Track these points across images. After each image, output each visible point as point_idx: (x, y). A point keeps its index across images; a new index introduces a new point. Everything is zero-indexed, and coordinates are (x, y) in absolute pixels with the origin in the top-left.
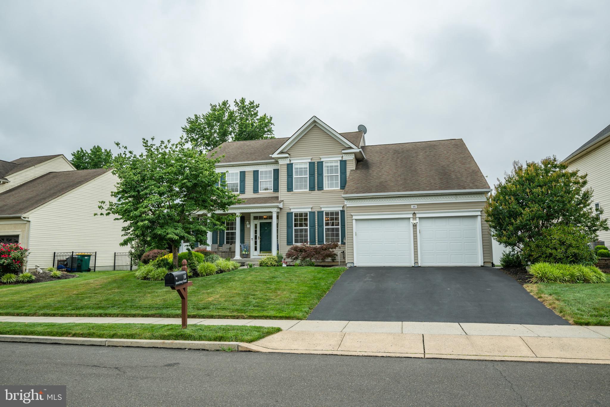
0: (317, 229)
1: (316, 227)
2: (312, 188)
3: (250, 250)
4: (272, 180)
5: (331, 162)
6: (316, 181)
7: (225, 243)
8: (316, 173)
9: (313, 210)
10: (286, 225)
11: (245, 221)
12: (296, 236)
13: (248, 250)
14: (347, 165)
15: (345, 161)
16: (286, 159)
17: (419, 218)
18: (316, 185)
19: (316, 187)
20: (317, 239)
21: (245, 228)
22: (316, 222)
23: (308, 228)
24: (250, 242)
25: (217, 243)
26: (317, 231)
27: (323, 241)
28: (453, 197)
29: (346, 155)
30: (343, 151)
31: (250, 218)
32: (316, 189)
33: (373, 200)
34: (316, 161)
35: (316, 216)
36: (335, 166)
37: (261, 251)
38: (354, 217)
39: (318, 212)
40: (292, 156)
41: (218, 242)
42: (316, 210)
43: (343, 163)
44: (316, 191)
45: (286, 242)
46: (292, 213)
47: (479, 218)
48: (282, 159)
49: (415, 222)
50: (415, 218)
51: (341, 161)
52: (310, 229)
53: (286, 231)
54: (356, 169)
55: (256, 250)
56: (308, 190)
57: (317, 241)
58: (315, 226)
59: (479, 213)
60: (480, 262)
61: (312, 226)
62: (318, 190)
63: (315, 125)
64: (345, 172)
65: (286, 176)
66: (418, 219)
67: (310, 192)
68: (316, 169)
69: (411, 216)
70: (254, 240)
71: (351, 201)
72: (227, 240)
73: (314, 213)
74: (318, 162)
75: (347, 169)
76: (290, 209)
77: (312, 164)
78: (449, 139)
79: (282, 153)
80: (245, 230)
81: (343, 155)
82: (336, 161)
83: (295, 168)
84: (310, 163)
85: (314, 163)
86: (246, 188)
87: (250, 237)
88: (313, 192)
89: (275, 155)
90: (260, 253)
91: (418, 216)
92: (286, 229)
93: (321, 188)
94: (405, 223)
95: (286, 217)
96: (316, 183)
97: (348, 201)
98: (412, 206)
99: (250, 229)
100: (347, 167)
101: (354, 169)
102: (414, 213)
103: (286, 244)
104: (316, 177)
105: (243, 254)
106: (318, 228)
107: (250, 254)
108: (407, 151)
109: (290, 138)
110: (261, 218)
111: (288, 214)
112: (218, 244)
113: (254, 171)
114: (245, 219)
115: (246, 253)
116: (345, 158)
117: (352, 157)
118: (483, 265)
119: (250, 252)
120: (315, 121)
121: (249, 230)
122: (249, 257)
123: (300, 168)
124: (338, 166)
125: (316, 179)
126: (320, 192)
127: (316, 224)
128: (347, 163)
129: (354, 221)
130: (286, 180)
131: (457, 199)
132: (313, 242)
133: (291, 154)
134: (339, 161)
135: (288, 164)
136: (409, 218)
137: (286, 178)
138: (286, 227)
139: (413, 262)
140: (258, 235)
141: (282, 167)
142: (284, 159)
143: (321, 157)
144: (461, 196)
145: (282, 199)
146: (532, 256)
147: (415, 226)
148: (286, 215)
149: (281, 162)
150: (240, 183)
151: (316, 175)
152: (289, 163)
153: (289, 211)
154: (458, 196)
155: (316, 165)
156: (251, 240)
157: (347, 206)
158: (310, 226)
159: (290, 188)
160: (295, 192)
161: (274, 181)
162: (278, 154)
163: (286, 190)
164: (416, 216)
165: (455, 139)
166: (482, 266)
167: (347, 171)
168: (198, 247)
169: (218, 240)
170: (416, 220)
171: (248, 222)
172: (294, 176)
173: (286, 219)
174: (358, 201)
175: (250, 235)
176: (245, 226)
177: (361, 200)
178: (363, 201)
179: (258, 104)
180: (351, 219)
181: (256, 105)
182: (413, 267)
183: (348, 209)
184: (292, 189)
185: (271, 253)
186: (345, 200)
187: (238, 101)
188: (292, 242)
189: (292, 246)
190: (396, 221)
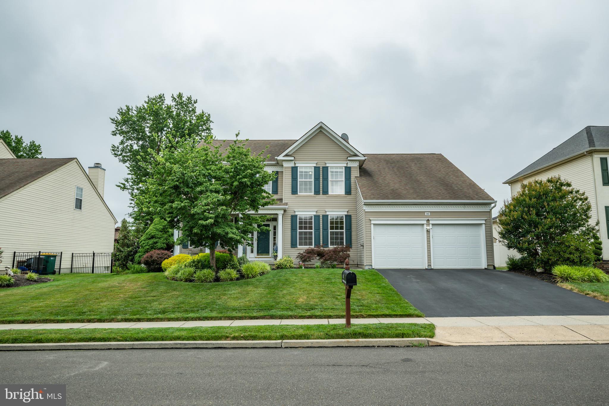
0: (321, 232)
1: (321, 230)
2: (317, 192)
3: (246, 252)
4: (271, 182)
5: (337, 167)
6: (321, 185)
8: (321, 177)
9: (318, 214)
10: (290, 228)
12: (301, 239)
14: (352, 171)
15: (350, 168)
16: (291, 162)
17: (433, 224)
18: (321, 189)
19: (321, 191)
20: (321, 242)
22: (321, 226)
23: (313, 231)
26: (321, 234)
27: (328, 245)
28: (462, 206)
29: (350, 162)
30: (349, 158)
32: (321, 193)
33: (391, 206)
34: (321, 165)
35: (321, 220)
36: (340, 172)
37: (258, 253)
38: (373, 222)
39: (323, 216)
40: (296, 160)
42: (321, 214)
43: (348, 170)
44: (321, 195)
45: (290, 244)
46: (296, 216)
47: (484, 226)
48: (287, 162)
49: (428, 228)
50: (428, 225)
51: (346, 167)
52: (315, 232)
53: (290, 234)
54: (360, 176)
55: (252, 252)
56: (313, 194)
57: (321, 244)
58: (319, 229)
59: (484, 222)
60: (483, 264)
61: (317, 230)
62: (323, 194)
63: (321, 131)
64: (350, 178)
65: (291, 179)
66: (431, 225)
67: (315, 196)
68: (321, 173)
69: (425, 222)
71: (370, 206)
73: (319, 216)
74: (323, 167)
75: (352, 175)
76: (295, 212)
77: (317, 169)
78: (430, 153)
79: (287, 155)
81: (348, 162)
82: (341, 167)
83: (300, 172)
84: (315, 167)
85: (319, 167)
88: (318, 196)
89: (281, 158)
90: (258, 255)
91: (431, 222)
92: (290, 232)
93: (326, 192)
94: (419, 229)
95: (290, 220)
96: (321, 187)
97: (367, 206)
98: (426, 213)
100: (352, 173)
101: (359, 176)
102: (428, 220)
103: (290, 246)
104: (321, 181)
106: (323, 232)
108: (398, 162)
109: (298, 140)
111: (292, 216)
116: (350, 164)
117: (356, 164)
118: (486, 267)
120: (321, 127)
123: (305, 172)
124: (342, 172)
125: (321, 183)
126: (325, 196)
127: (321, 228)
128: (352, 169)
129: (372, 226)
130: (291, 183)
131: (465, 208)
132: (317, 244)
133: (296, 158)
134: (344, 168)
135: (292, 168)
136: (423, 225)
137: (291, 181)
138: (290, 230)
139: (427, 265)
140: (255, 237)
141: (286, 169)
142: (289, 162)
143: (326, 162)
144: (469, 206)
145: (286, 202)
146: (550, 259)
147: (428, 231)
148: (290, 218)
149: (285, 165)
151: (321, 179)
152: (293, 166)
153: (293, 214)
154: (466, 206)
155: (321, 169)
157: (366, 211)
158: (315, 229)
159: (294, 191)
160: (300, 195)
161: (273, 183)
162: (284, 156)
163: (291, 193)
164: (429, 222)
165: (435, 154)
166: (486, 269)
167: (352, 177)
168: (188, 248)
170: (429, 226)
172: (299, 180)
173: (290, 222)
174: (377, 206)
177: (379, 206)
178: (381, 206)
179: (197, 100)
180: (369, 223)
181: (194, 101)
182: (426, 269)
183: (367, 214)
184: (297, 192)
185: (269, 255)
186: (364, 206)
187: (175, 96)
188: (297, 245)
189: (296, 248)
190: (410, 226)
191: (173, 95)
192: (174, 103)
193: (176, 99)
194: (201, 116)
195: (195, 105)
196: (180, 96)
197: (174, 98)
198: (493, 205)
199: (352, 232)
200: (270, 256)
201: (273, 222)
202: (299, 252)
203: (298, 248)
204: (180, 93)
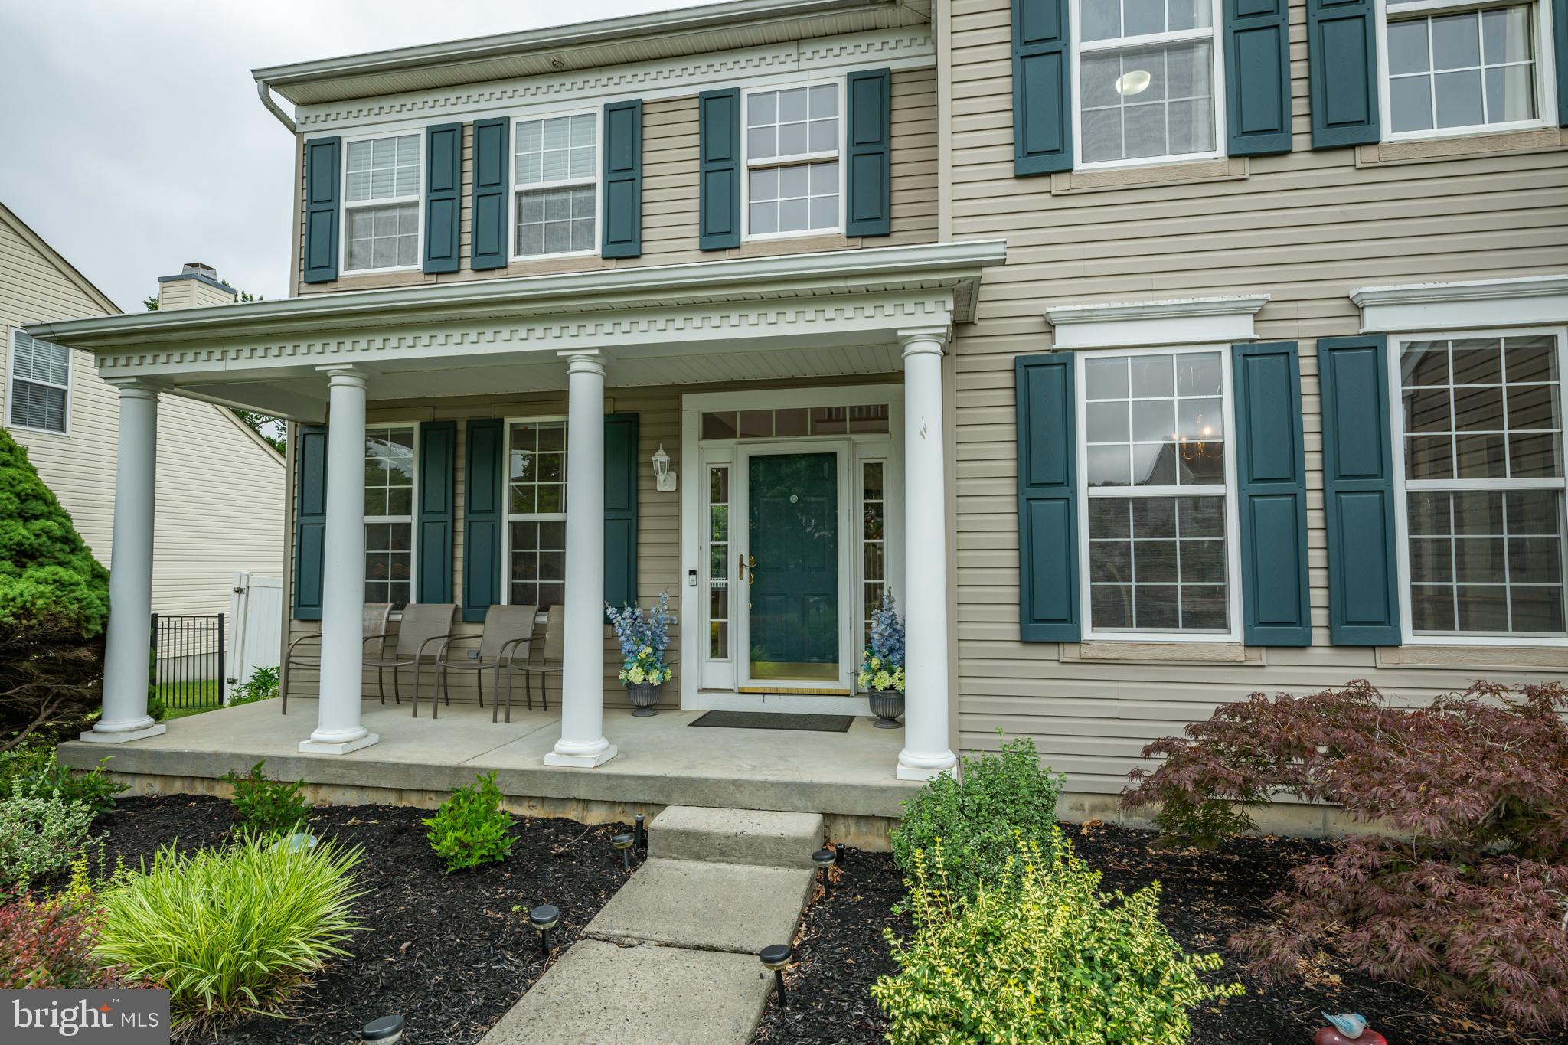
0: (1314, 500)
1: (1313, 481)
2: (1257, 138)
3: (678, 651)
4: (841, 152)
6: (1298, 69)
7: (504, 601)
9: (1279, 332)
10: (1009, 468)
11: (644, 445)
12: (1109, 564)
13: (668, 655)
18: (1300, 107)
19: (1301, 126)
20: (1318, 597)
21: (644, 498)
22: (1312, 442)
23: (1229, 489)
24: (678, 598)
25: (448, 597)
26: (1314, 519)
31: (679, 423)
32: (1302, 142)
35: (1308, 385)
37: (756, 656)
39: (1330, 349)
41: (459, 590)
42: (1307, 329)
44: (1301, 160)
45: (1012, 613)
46: (1065, 361)
52: (1247, 503)
53: (1010, 521)
55: (718, 645)
56: (1221, 150)
57: (1319, 617)
58: (1296, 473)
61: (1273, 480)
62: (1316, 150)
65: (1005, 50)
67: (1243, 168)
70: (706, 580)
72: (514, 575)
73: (1285, 353)
76: (1050, 327)
80: (645, 511)
86: (647, 222)
87: (678, 557)
88: (1266, 175)
90: (753, 676)
92: (1009, 504)
93: (1346, 127)
95: (1007, 397)
99: (678, 503)
103: (1012, 631)
104: (1296, 33)
105: (630, 685)
106: (1333, 497)
107: (677, 678)
110: (756, 424)
111: (1027, 369)
112: (459, 602)
113: (706, 98)
114: (644, 431)
115: (654, 678)
119: (677, 665)
121: (671, 510)
122: (672, 700)
125: (1297, 51)
126: (1337, 168)
127: (1312, 461)
130: (1006, 84)
132: (1276, 616)
137: (1006, 68)
138: (1009, 487)
140: (739, 544)
148: (1006, 379)
150: (608, 184)
151: (1298, 14)
153: (1036, 345)
156: (686, 579)
158: (1247, 476)
159: (1039, 151)
160: (1093, 175)
161: (853, 157)
163: (1008, 170)
169: (459, 578)
171: (667, 451)
172: (1077, 47)
173: (1010, 414)
175: (678, 544)
176: (644, 484)
184: (1063, 148)
185: (835, 677)
188: (1072, 616)
189: (1070, 652)
200: (844, 683)
201: (855, 437)
203: (1087, 652)
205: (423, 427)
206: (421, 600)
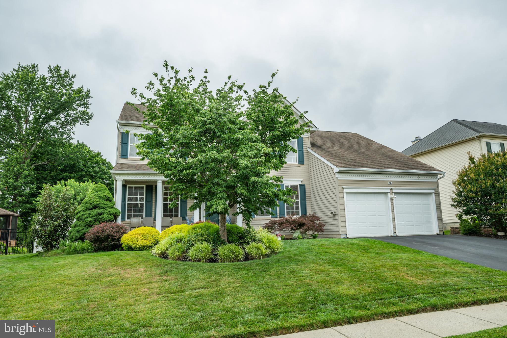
7: (162, 217)
14: (304, 142)
15: (302, 138)
17: (395, 193)
20: (278, 212)
24: (193, 216)
25: (151, 216)
26: (278, 204)
27: (284, 214)
28: (417, 176)
38: (345, 190)
41: (153, 215)
43: (300, 140)
47: (434, 195)
49: (392, 196)
50: (391, 193)
57: (278, 214)
59: (433, 191)
60: (436, 231)
64: (303, 148)
66: (393, 194)
69: (389, 191)
70: (199, 213)
71: (342, 175)
72: (164, 212)
75: (304, 145)
78: (348, 132)
80: (188, 202)
91: (394, 191)
94: (382, 197)
97: (340, 174)
98: (389, 182)
101: (310, 147)
102: (392, 189)
106: (279, 201)
117: (308, 135)
118: (438, 233)
128: (304, 140)
129: (345, 194)
131: (419, 179)
136: (386, 193)
139: (393, 233)
144: (422, 177)
147: (392, 199)
154: (420, 177)
157: (339, 179)
164: (392, 191)
165: (352, 133)
169: (154, 213)
174: (348, 175)
177: (350, 175)
178: (352, 175)
179: (75, 75)
180: (342, 191)
181: (72, 76)
182: (392, 236)
183: (339, 182)
186: (336, 174)
187: (52, 67)
190: (375, 195)
191: (50, 66)
192: (50, 75)
193: (52, 71)
194: (80, 91)
195: (73, 80)
196: (58, 68)
197: (51, 70)
198: (439, 176)
199: (307, 202)
202: (264, 223)
203: (255, 219)
204: (58, 66)
205: (146, 186)
206: (146, 216)
